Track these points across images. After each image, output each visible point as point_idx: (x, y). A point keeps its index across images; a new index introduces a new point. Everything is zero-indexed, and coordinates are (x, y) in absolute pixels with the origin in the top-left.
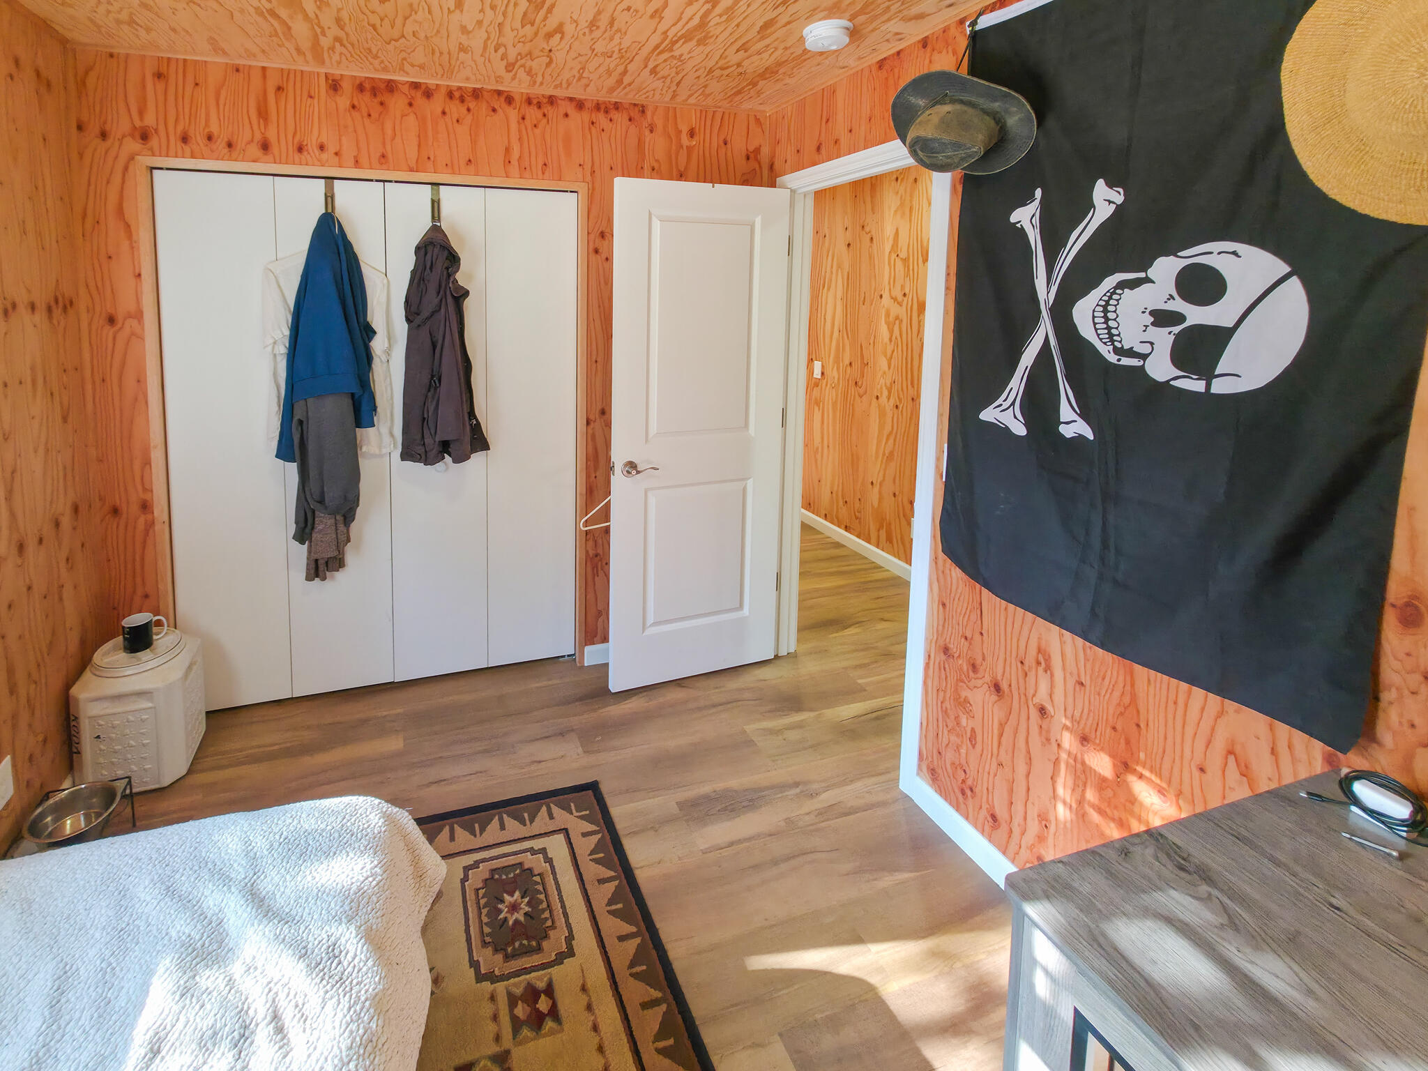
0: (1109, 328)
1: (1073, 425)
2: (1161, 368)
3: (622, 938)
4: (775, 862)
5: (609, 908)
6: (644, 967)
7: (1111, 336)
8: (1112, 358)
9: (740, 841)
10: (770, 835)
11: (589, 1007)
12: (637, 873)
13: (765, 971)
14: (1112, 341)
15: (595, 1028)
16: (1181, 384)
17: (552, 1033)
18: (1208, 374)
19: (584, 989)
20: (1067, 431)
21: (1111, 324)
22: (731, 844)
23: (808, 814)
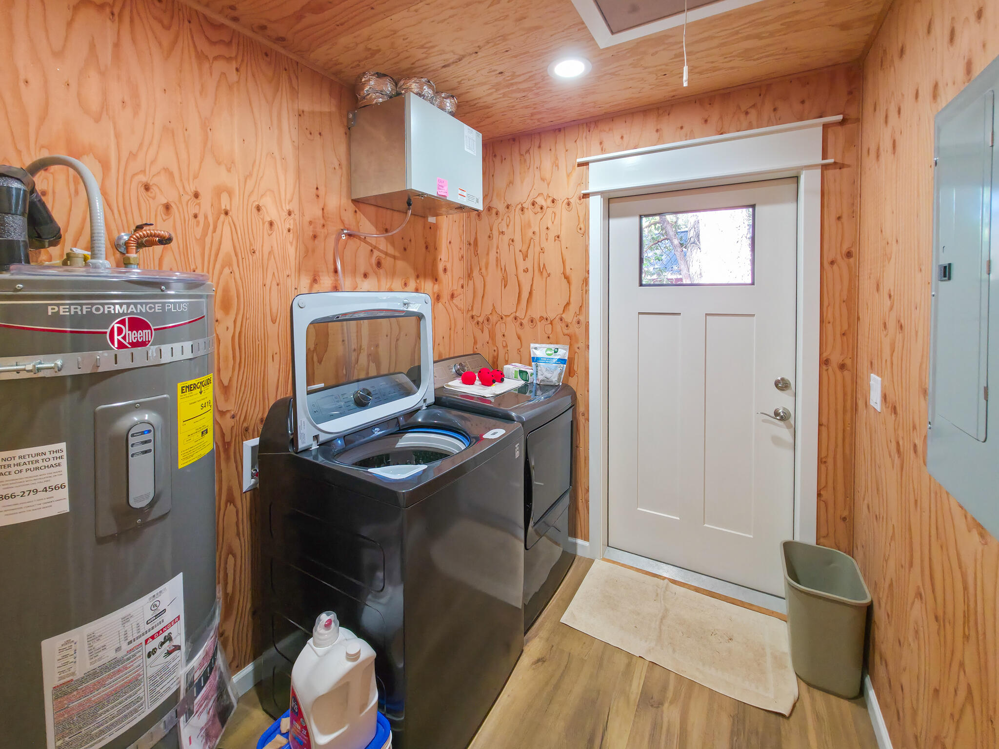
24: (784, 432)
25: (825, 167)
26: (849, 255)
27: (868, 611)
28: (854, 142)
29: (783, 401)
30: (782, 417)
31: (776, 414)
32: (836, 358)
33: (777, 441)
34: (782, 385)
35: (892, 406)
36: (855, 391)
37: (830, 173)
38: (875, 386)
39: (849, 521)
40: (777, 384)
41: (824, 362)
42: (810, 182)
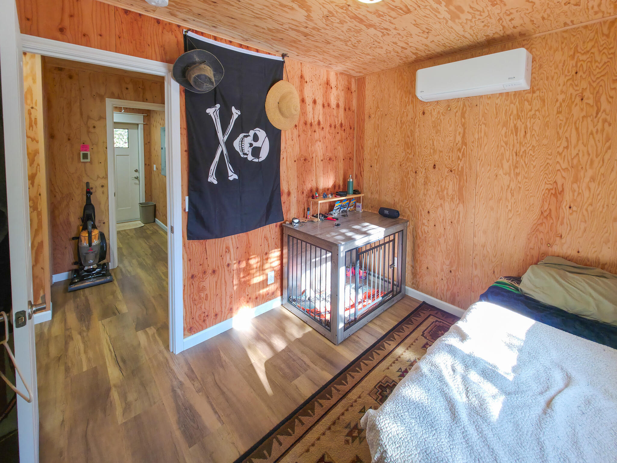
0: (242, 148)
1: (232, 176)
2: (250, 158)
3: (280, 444)
4: (223, 393)
5: (268, 457)
6: (289, 429)
7: (242, 150)
8: (242, 156)
9: (214, 409)
10: (208, 397)
11: (313, 445)
12: (242, 453)
13: (272, 390)
14: (243, 151)
15: (318, 439)
16: (254, 160)
17: (329, 456)
18: (259, 158)
19: (308, 451)
20: (231, 178)
21: (243, 147)
22: (216, 412)
23: (193, 385)
24: (137, 182)
25: (144, 124)
26: (149, 142)
27: (155, 205)
28: (149, 120)
29: (136, 174)
30: (137, 178)
31: (135, 177)
32: (147, 164)
33: (135, 184)
34: (136, 171)
35: (157, 168)
36: (151, 170)
37: (145, 125)
38: (155, 166)
39: (151, 196)
40: (135, 171)
41: (145, 164)
42: (141, 127)
